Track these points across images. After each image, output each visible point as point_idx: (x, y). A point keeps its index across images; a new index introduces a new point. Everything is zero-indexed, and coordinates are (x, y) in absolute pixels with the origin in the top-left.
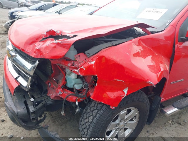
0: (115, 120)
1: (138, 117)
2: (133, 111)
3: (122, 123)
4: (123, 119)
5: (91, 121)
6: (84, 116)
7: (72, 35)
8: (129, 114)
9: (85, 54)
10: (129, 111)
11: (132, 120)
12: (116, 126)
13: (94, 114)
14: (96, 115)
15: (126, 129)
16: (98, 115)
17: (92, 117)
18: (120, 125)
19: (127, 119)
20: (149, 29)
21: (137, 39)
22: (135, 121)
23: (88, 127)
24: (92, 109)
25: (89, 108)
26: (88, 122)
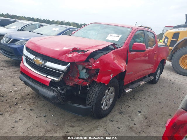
0: (104, 97)
1: (114, 91)
2: (111, 89)
3: (107, 97)
4: (107, 95)
5: (93, 100)
6: (88, 100)
7: (87, 50)
8: (110, 91)
9: (93, 58)
10: (109, 89)
11: (112, 93)
12: (105, 99)
13: (94, 97)
14: (95, 97)
15: (110, 99)
16: (96, 97)
17: (93, 99)
18: (107, 98)
19: (109, 94)
20: (116, 46)
21: (113, 51)
22: (113, 94)
23: (92, 104)
24: (92, 95)
25: (90, 95)
26: (92, 101)
